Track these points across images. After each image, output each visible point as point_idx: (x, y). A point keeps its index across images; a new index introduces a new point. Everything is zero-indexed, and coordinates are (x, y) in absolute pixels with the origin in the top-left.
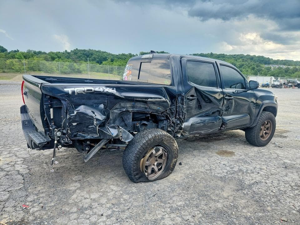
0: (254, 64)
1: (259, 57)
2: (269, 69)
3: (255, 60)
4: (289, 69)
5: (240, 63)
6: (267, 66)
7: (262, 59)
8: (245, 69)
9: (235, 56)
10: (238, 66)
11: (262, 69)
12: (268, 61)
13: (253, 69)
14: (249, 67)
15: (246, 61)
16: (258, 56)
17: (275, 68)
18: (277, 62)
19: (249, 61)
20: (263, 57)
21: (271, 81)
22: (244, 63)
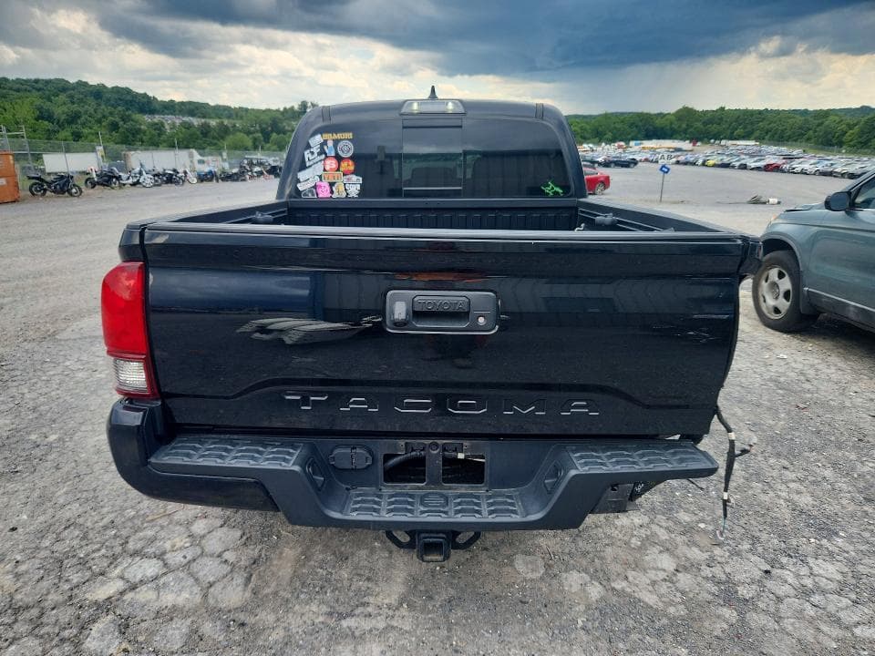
0: (111, 114)
1: (117, 90)
2: (159, 127)
3: (109, 100)
4: (209, 126)
5: (65, 109)
6: (147, 118)
7: (129, 98)
8: (91, 128)
9: (40, 86)
10: (63, 117)
11: (140, 129)
12: (146, 105)
13: (114, 127)
14: (99, 121)
15: (81, 101)
16: (113, 88)
17: (174, 123)
18: (170, 107)
19: (91, 101)
20: (128, 91)
21: (191, 161)
22: (75, 107)
